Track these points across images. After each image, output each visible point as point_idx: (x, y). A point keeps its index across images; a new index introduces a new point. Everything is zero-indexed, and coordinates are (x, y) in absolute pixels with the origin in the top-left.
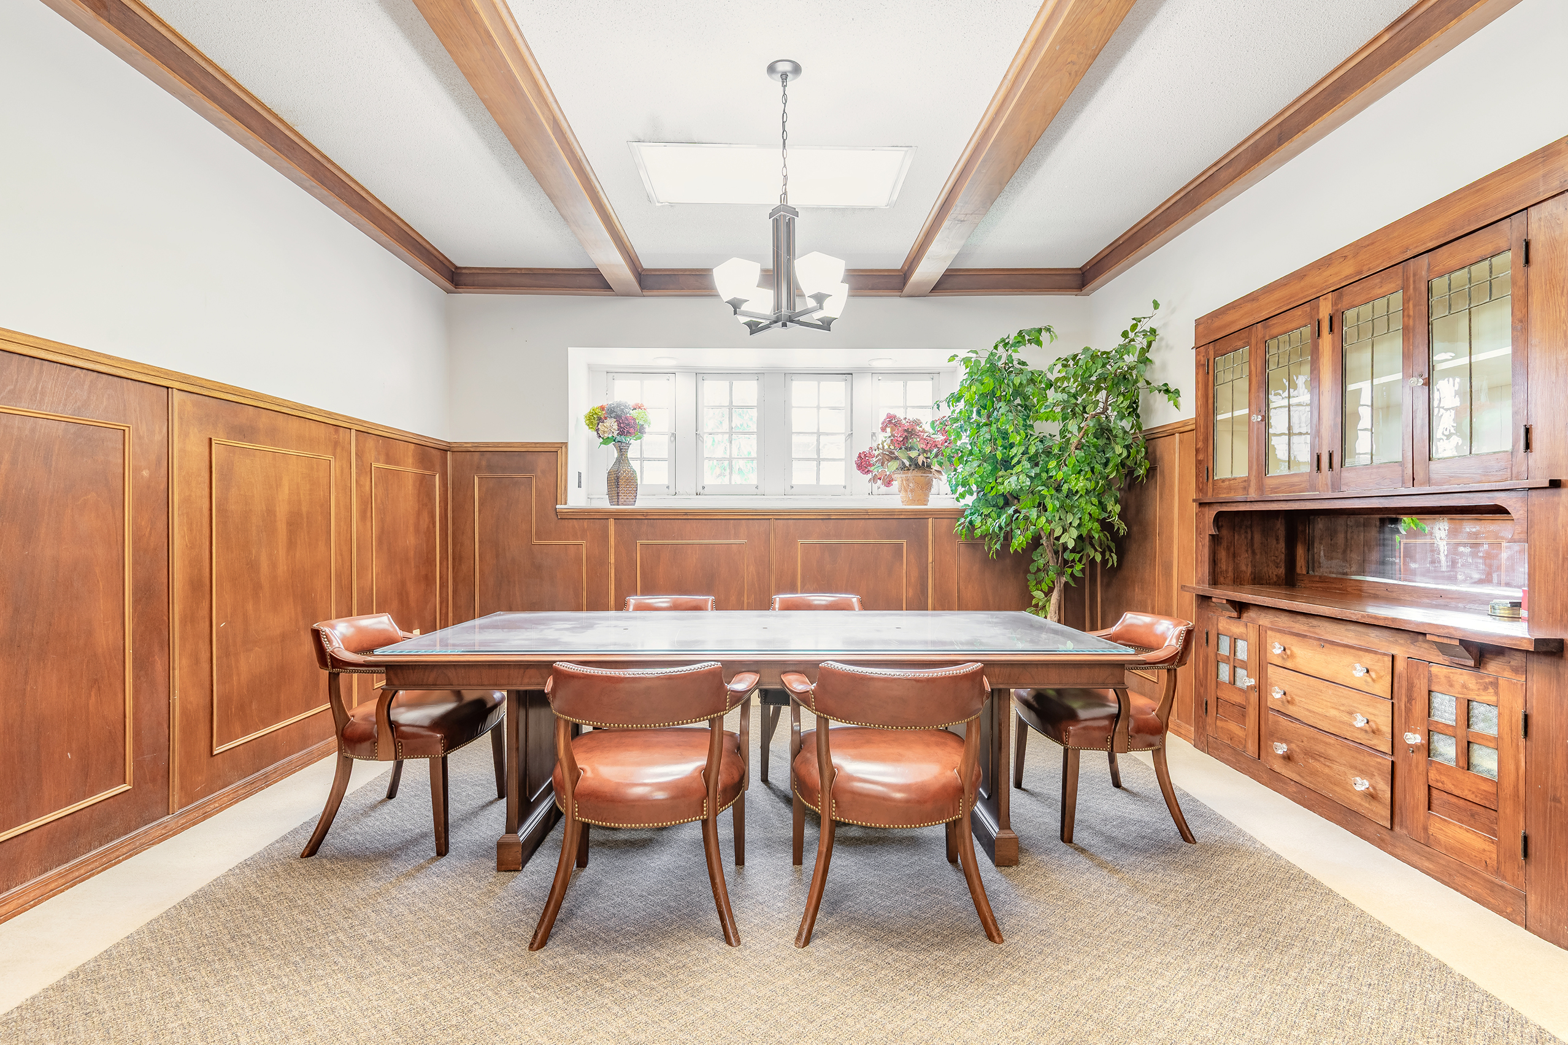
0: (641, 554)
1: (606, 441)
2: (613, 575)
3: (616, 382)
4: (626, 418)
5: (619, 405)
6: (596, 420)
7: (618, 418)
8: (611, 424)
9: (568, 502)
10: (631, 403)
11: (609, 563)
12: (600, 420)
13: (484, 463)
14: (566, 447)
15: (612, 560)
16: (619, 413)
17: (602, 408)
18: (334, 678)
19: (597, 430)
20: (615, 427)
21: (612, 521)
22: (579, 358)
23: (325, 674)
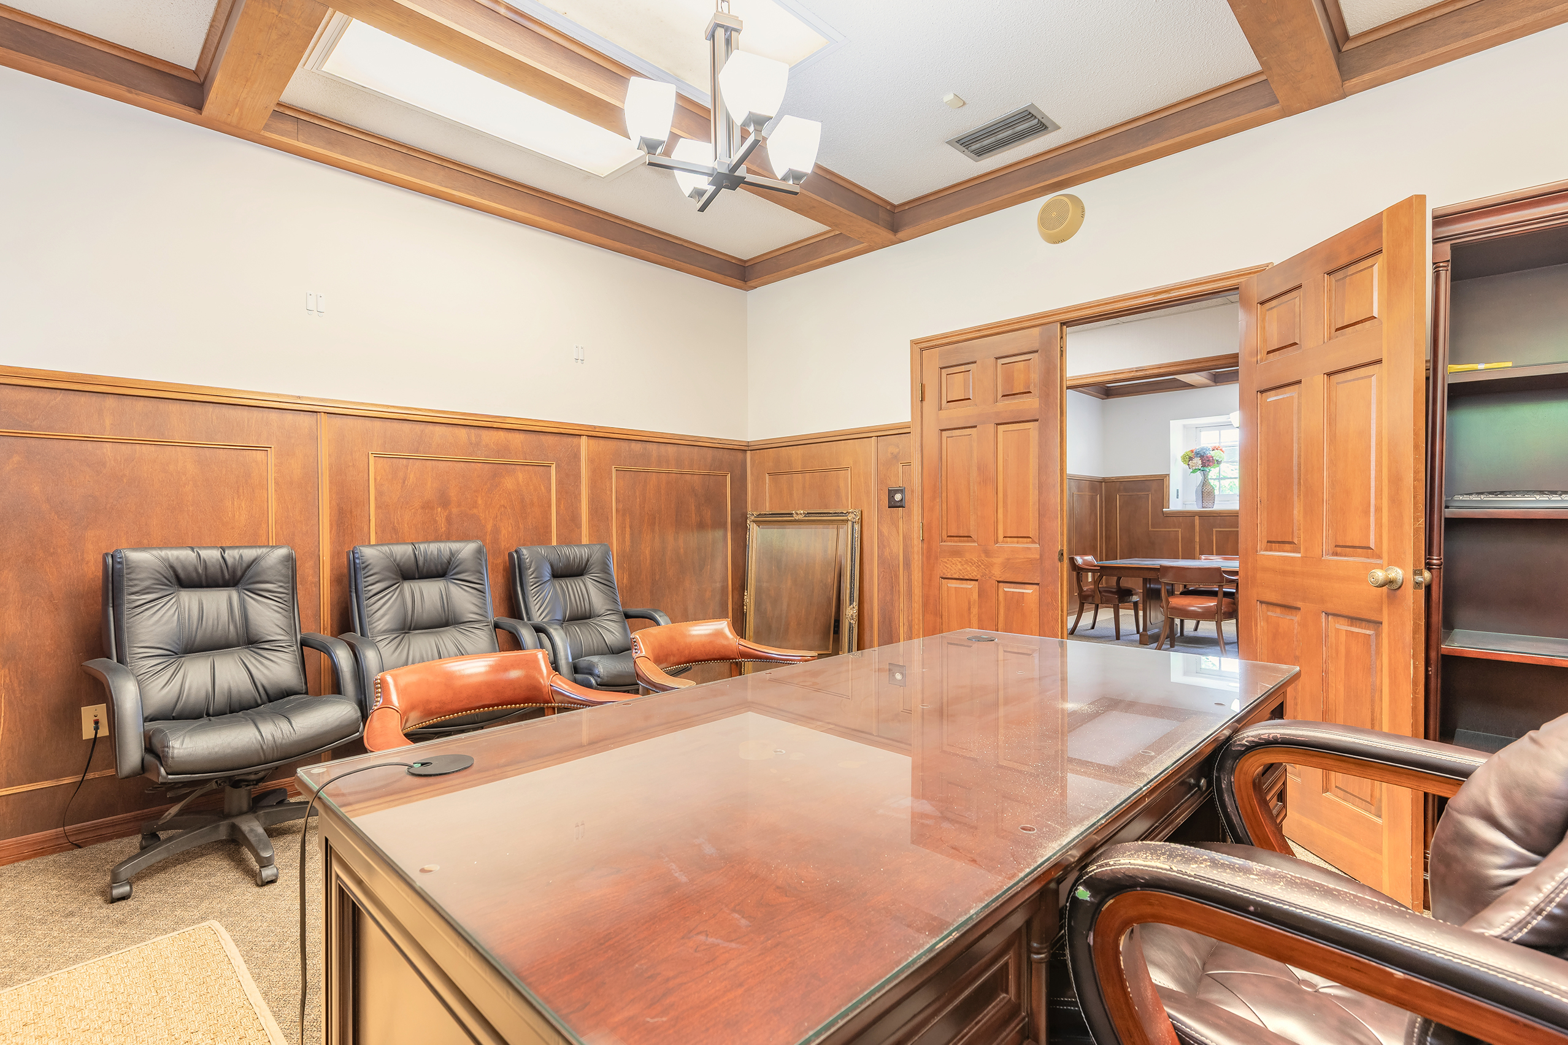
0: (1216, 537)
1: (1194, 471)
2: (1198, 548)
3: (1202, 433)
4: (1207, 457)
5: (1202, 449)
6: (1188, 459)
7: (1202, 457)
8: (1198, 461)
9: (1170, 507)
10: (1210, 446)
11: (1195, 542)
12: (1191, 459)
13: (1122, 487)
14: (1169, 476)
15: (1197, 539)
16: (1202, 454)
17: (1192, 451)
18: (1078, 574)
19: (1189, 465)
20: (1200, 462)
21: (1197, 518)
22: (1176, 427)
23: (1075, 573)
